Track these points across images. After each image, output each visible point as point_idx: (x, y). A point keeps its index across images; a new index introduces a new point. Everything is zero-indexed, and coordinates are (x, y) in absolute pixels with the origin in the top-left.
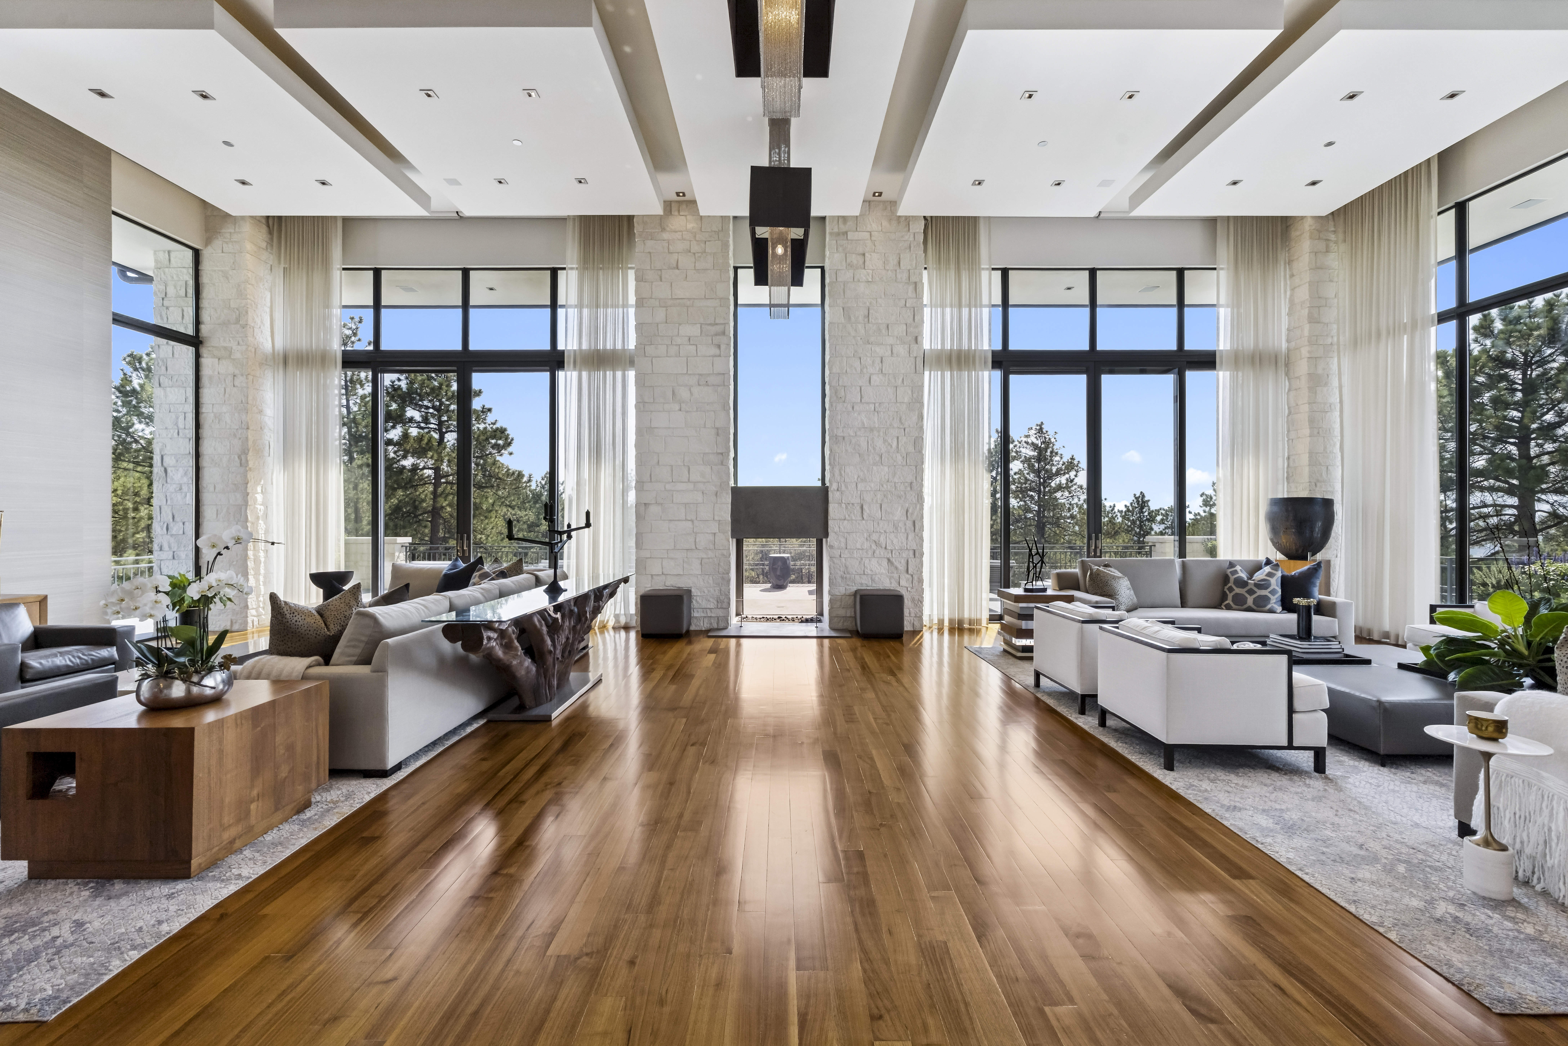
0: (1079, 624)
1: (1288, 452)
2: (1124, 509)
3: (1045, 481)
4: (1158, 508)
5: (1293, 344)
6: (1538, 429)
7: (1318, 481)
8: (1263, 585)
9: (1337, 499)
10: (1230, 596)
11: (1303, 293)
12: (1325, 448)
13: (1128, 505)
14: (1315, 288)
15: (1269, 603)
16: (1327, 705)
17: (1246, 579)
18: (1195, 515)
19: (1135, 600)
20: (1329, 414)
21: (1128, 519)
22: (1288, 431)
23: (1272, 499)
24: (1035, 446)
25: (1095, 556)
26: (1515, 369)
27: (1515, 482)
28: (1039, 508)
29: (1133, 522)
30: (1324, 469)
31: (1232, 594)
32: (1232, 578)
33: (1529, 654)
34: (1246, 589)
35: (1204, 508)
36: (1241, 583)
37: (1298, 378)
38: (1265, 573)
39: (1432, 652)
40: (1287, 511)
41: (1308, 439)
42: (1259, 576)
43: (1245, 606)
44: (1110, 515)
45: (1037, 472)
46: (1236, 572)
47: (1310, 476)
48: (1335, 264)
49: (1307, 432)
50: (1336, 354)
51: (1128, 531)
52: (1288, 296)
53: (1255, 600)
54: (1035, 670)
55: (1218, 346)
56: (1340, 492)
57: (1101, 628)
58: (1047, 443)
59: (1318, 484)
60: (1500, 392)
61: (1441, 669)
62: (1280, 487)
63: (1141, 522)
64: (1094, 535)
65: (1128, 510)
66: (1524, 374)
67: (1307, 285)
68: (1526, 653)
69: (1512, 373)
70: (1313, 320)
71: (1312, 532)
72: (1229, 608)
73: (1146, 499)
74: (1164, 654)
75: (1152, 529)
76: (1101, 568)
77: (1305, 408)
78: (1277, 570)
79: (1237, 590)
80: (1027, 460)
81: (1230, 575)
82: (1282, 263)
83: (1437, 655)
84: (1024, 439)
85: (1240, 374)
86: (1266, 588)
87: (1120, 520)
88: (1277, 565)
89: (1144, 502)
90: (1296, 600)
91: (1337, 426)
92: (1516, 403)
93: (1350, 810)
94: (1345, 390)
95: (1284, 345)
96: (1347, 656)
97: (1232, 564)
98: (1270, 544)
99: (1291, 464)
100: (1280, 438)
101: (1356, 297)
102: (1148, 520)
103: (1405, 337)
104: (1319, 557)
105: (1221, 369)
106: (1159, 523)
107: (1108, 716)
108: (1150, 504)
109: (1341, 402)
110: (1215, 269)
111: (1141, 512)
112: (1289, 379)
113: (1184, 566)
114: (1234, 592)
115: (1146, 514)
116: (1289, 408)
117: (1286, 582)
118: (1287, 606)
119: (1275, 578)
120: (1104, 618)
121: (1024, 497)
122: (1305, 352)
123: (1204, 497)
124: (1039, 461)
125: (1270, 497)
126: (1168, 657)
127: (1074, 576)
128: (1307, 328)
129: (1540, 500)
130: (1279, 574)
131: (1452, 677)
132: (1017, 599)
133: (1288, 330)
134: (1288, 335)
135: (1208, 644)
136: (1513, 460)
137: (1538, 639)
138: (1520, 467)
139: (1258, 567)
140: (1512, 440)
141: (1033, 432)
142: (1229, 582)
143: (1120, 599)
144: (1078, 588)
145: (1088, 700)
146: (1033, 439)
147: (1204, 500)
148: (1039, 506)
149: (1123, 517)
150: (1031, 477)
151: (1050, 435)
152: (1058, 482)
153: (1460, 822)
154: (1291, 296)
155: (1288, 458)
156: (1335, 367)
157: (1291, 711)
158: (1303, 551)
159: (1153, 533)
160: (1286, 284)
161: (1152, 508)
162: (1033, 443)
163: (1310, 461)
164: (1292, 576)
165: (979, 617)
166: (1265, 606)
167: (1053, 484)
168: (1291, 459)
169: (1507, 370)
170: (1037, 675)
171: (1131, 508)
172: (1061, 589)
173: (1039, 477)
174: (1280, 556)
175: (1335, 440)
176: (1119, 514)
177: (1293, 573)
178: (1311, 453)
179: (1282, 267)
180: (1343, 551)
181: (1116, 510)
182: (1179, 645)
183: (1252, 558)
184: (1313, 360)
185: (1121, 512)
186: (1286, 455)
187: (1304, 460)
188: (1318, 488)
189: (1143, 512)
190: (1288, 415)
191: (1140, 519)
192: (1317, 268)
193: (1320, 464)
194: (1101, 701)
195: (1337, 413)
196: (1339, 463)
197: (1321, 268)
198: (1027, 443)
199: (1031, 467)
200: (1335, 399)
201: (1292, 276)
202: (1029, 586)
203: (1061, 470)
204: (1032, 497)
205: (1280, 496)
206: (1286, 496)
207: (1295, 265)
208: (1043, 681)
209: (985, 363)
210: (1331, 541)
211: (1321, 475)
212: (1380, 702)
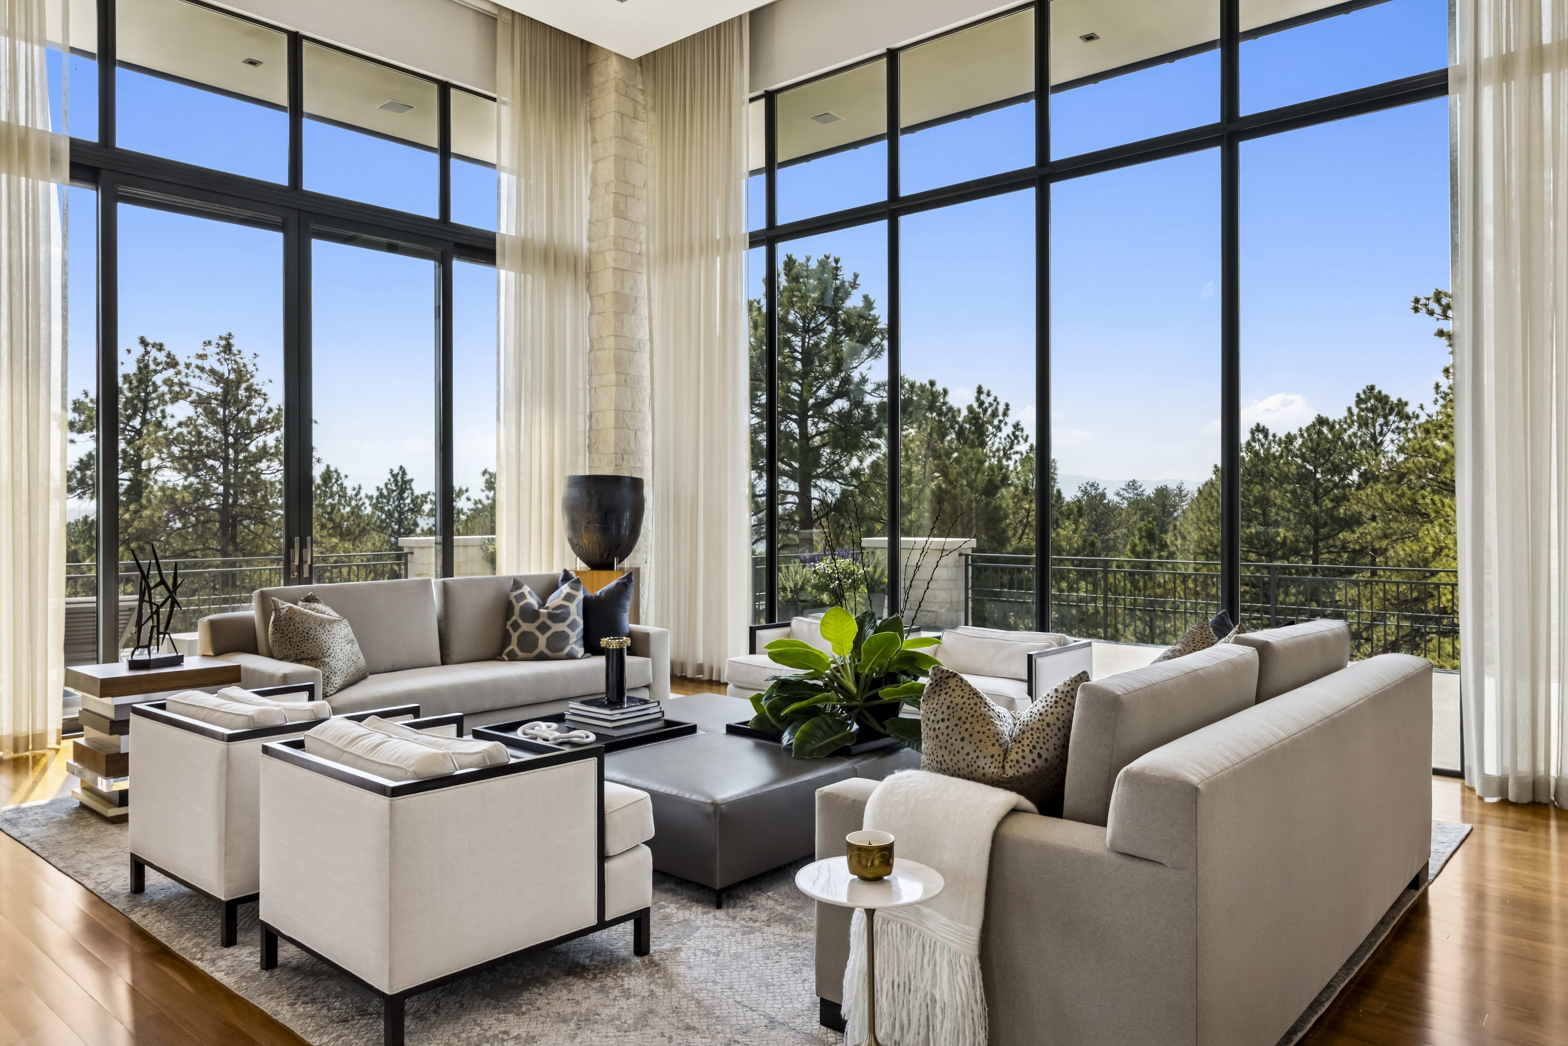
0: (221, 745)
1: (590, 407)
2: (376, 494)
3: (237, 440)
4: (425, 492)
5: (595, 244)
6: (814, 405)
7: (625, 452)
8: (558, 615)
9: (647, 478)
10: (515, 636)
11: (607, 170)
12: (633, 404)
13: (382, 486)
14: (622, 163)
15: (567, 644)
16: (651, 833)
17: (536, 606)
18: (476, 503)
19: (362, 661)
20: (637, 354)
21: (382, 510)
22: (590, 376)
23: (570, 477)
24: (219, 378)
25: (301, 580)
26: (796, 334)
27: (796, 465)
28: (226, 490)
29: (390, 514)
30: (632, 434)
31: (517, 633)
32: (517, 606)
33: (858, 691)
34: (536, 624)
35: (487, 492)
36: (530, 614)
37: (602, 296)
38: (563, 595)
39: (763, 703)
40: (589, 495)
41: (614, 389)
42: (554, 600)
43: (536, 652)
44: (353, 503)
45: (223, 425)
46: (522, 596)
47: (617, 445)
48: (644, 139)
49: (612, 378)
50: (645, 270)
51: (381, 529)
52: (590, 172)
53: (549, 641)
54: (133, 855)
55: (499, 228)
56: (650, 470)
57: (266, 750)
58: (241, 374)
59: (625, 457)
60: (784, 359)
61: (773, 726)
62: (581, 459)
63: (401, 513)
64: (297, 539)
65: (381, 495)
66: (803, 341)
67: (612, 159)
68: (854, 689)
69: (793, 338)
70: (620, 214)
71: (619, 526)
72: (513, 658)
73: (408, 477)
74: (384, 800)
75: (416, 524)
76: (300, 607)
77: (610, 342)
78: (577, 590)
79: (525, 627)
80: (202, 401)
81: (514, 601)
82: (583, 119)
83: (770, 708)
84: (196, 362)
85: (529, 277)
86: (564, 620)
87: (368, 510)
88: (578, 581)
89: (405, 482)
90: (604, 642)
91: (647, 373)
92: (797, 374)
93: (688, 1028)
94: (655, 322)
95: (585, 244)
96: (669, 723)
97: (517, 584)
98: (568, 546)
99: (594, 426)
100: (581, 385)
101: (666, 192)
102: (411, 510)
103: (718, 259)
104: (627, 563)
105: (503, 266)
106: (428, 515)
107: (280, 941)
108: (414, 485)
109: (651, 340)
110: (494, 100)
111: (401, 498)
112: (591, 297)
113: (446, 591)
114: (520, 631)
115: (408, 501)
116: (591, 340)
117: (589, 605)
118: (592, 648)
119: (576, 602)
120: (280, 722)
121: (197, 469)
122: (610, 258)
123: (487, 476)
124: (225, 404)
125: (568, 474)
126: (392, 807)
127: (247, 625)
128: (612, 221)
129: (816, 486)
130: (580, 596)
131: (786, 738)
132: (108, 687)
133: (590, 222)
134: (590, 230)
135: (469, 759)
136: (795, 439)
137: (867, 671)
138: (801, 447)
139: (553, 586)
140: (794, 417)
141: (211, 350)
142: (513, 614)
143: (333, 663)
144: (252, 649)
145: (241, 909)
146: (211, 362)
147: (487, 481)
148: (227, 486)
149: (375, 506)
150: (211, 432)
151: (246, 358)
152: (261, 444)
153: (822, 999)
154: (594, 171)
155: (591, 416)
156: (644, 287)
157: (602, 857)
158: (609, 555)
159: (418, 530)
160: (587, 151)
161: (417, 492)
162: (213, 372)
163: (616, 421)
164: (597, 597)
165: (39, 728)
166: (562, 649)
167: (252, 448)
168: (594, 418)
169: (790, 335)
170: (138, 866)
171: (385, 492)
172: (218, 653)
173: (226, 434)
174: (581, 565)
175: (645, 394)
176: (367, 502)
177: (598, 593)
178: (617, 410)
179: (583, 125)
180: (653, 553)
181: (362, 494)
182: (416, 775)
183: (545, 571)
184: (619, 271)
185: (370, 498)
186: (588, 413)
187: (608, 419)
188: (625, 463)
189: (403, 499)
190: (590, 351)
191: (399, 509)
192: (625, 138)
193: (628, 428)
194: (267, 912)
195: (647, 355)
196: (649, 427)
197: (628, 140)
198: (202, 369)
199: (210, 413)
200: (644, 334)
201: (594, 141)
202: (141, 655)
203: (266, 421)
204: (213, 469)
205: (581, 473)
206: (587, 474)
207: (598, 124)
208: (152, 877)
209: (54, 161)
210: (641, 539)
211: (629, 444)
212: (715, 805)
